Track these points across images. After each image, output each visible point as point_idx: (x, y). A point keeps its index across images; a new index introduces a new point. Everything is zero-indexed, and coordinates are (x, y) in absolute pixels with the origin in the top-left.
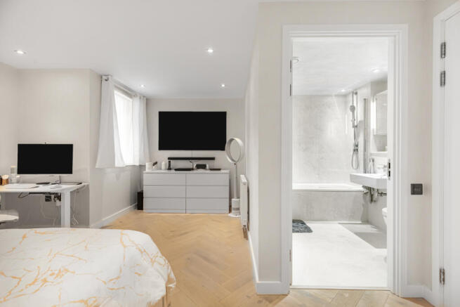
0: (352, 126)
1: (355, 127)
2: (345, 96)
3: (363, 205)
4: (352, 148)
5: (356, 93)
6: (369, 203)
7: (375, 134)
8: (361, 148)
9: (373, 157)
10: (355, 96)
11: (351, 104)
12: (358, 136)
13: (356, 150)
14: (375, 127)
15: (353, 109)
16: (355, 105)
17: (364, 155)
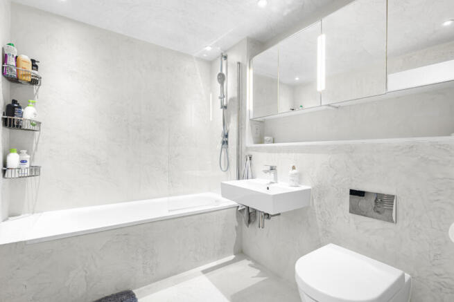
0: (220, 106)
1: (225, 107)
2: (210, 63)
3: (236, 228)
4: (220, 139)
5: (226, 57)
6: (245, 226)
7: (251, 117)
8: (232, 139)
9: (250, 153)
10: (224, 62)
11: (219, 72)
12: (229, 122)
13: (225, 143)
14: (251, 109)
15: (222, 78)
16: (224, 72)
17: (238, 150)
